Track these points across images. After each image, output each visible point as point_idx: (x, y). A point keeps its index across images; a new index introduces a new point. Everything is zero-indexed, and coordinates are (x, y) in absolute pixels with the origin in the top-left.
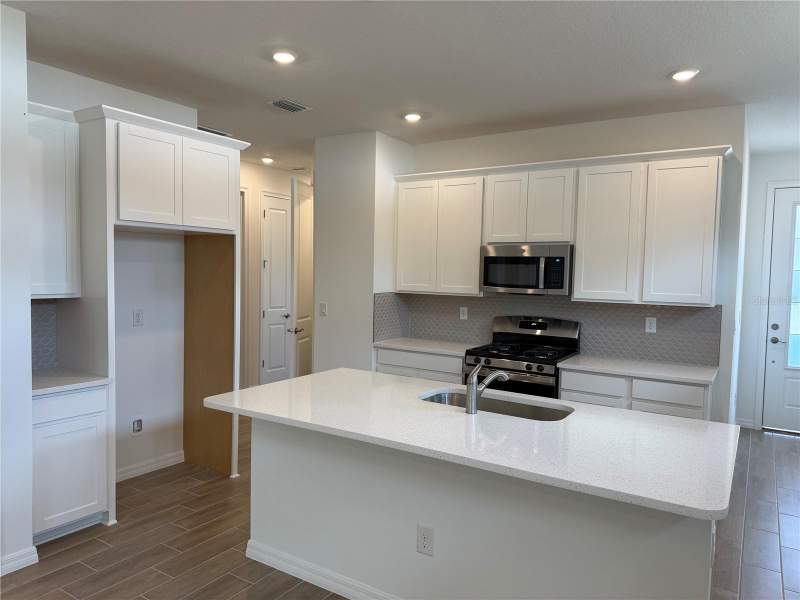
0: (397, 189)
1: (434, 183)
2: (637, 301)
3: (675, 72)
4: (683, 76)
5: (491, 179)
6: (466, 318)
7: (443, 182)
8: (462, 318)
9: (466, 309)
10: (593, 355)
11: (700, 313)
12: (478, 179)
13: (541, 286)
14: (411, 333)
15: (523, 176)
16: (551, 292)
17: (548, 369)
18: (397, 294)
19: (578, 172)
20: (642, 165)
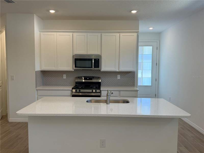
0: (40, 34)
1: (55, 33)
2: (118, 71)
3: (132, 11)
4: (134, 12)
5: (75, 34)
6: (65, 78)
7: (58, 34)
8: (64, 78)
9: (65, 75)
10: (104, 86)
11: (130, 73)
12: (71, 34)
13: (93, 67)
14: (45, 84)
15: (85, 34)
16: (96, 69)
17: (98, 91)
18: (41, 71)
19: (101, 34)
20: (118, 34)
